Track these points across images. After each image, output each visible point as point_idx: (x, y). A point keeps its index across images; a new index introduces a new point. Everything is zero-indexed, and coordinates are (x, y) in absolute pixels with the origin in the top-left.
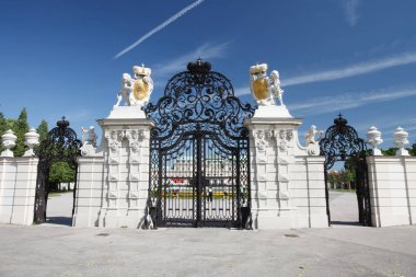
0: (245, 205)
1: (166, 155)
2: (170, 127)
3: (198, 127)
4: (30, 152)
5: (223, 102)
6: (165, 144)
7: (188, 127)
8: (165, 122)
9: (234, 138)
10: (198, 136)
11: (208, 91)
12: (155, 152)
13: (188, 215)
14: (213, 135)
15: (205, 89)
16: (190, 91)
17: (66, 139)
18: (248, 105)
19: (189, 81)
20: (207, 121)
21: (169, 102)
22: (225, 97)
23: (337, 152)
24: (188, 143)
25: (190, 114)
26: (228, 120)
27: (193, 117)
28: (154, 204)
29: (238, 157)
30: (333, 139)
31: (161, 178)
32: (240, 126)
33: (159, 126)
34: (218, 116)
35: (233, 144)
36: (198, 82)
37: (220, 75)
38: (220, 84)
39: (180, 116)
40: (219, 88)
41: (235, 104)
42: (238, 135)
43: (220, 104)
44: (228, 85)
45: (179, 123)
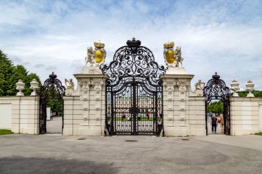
0: (160, 123)
1: (115, 95)
2: (118, 79)
3: (134, 80)
4: (33, 94)
5: (148, 65)
6: (115, 89)
7: (127, 79)
8: (114, 76)
9: (154, 86)
10: (134, 84)
11: (139, 58)
12: (109, 93)
13: (129, 129)
14: (142, 84)
15: (137, 56)
16: (128, 58)
17: (55, 86)
18: (162, 67)
19: (128, 52)
20: (139, 76)
21: (116, 64)
22: (149, 62)
23: (213, 94)
24: (128, 89)
25: (129, 72)
26: (151, 76)
27: (131, 73)
28: (109, 123)
29: (156, 96)
30: (211, 87)
31: (112, 108)
32: (157, 79)
33: (111, 79)
34: (145, 73)
35: (154, 89)
36: (134, 52)
37: (146, 48)
38: (146, 54)
39: (123, 73)
40: (146, 56)
41: (155, 66)
42: (157, 84)
43: (146, 66)
44: (151, 55)
45: (123, 77)
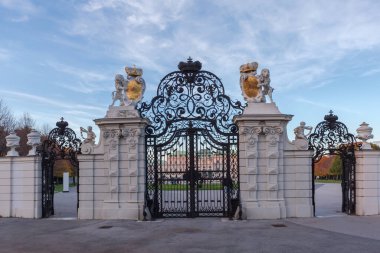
0: (234, 196)
1: (161, 151)
2: (164, 125)
3: (191, 125)
4: (32, 152)
5: (214, 100)
6: (160, 141)
7: (180, 125)
8: (159, 120)
9: (225, 134)
10: (191, 132)
11: (199, 90)
12: (150, 149)
13: (183, 206)
14: (205, 132)
15: (197, 87)
16: (182, 90)
17: (66, 139)
18: (238, 103)
19: (180, 80)
20: (199, 118)
21: (162, 101)
22: (215, 95)
23: (326, 146)
24: (181, 140)
25: (183, 112)
26: (219, 118)
27: (185, 115)
28: (151, 197)
29: (228, 152)
30: (323, 134)
31: (156, 172)
32: (230, 122)
33: (153, 124)
34: (209, 113)
35: (224, 140)
36: (191, 80)
37: (211, 74)
38: (211, 83)
39: (173, 114)
40: (210, 87)
41: (226, 102)
42: (228, 131)
43: (210, 102)
44: (218, 84)
45: (173, 121)
